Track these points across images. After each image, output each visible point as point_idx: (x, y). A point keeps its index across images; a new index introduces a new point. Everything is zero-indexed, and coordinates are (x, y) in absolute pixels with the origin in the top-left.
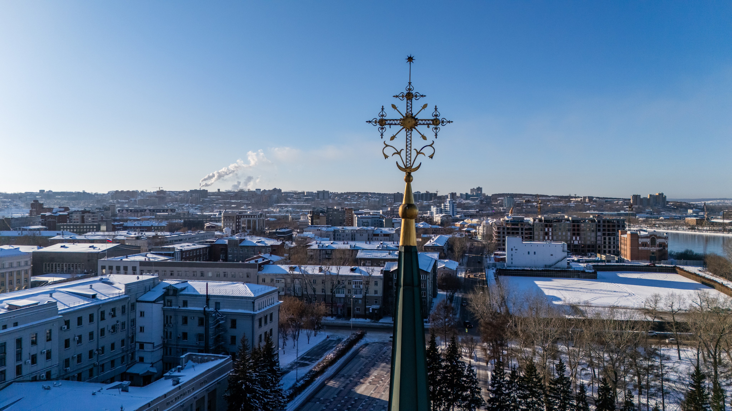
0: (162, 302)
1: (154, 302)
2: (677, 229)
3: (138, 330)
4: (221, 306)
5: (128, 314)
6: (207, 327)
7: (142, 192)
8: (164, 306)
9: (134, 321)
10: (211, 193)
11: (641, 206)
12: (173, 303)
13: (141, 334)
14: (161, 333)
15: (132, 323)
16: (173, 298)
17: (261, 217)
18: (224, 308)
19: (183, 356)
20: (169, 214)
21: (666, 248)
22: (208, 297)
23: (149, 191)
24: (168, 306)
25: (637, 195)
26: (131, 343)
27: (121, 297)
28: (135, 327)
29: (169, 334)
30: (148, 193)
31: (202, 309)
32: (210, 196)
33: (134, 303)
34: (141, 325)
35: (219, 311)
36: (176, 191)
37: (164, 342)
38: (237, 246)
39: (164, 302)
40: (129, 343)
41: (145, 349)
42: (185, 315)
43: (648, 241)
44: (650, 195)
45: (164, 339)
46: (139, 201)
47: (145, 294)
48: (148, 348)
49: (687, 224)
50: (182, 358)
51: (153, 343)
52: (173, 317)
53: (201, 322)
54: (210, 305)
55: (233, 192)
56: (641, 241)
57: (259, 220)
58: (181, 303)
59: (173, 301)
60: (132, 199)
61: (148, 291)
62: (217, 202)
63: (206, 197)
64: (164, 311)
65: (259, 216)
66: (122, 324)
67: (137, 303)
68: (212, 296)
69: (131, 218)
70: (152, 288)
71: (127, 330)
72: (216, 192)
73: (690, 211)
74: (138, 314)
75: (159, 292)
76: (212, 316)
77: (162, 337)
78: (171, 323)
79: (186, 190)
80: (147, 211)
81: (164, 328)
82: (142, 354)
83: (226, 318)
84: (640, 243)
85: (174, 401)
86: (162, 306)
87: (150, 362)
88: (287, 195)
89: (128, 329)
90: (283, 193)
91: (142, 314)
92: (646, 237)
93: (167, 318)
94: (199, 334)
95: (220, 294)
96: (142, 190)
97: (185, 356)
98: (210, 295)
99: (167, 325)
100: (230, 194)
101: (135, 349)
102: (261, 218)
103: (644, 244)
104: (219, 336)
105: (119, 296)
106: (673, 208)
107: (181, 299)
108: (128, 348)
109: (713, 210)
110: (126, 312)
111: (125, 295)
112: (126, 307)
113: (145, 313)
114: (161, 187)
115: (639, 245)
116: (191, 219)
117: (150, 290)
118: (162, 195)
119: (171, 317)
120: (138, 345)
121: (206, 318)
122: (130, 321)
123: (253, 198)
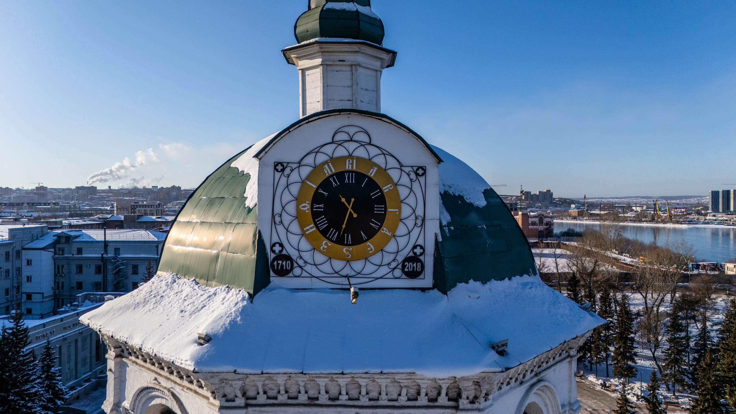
0: (53, 250)
1: (43, 249)
2: (562, 219)
3: (25, 279)
4: (121, 252)
5: (13, 262)
6: (105, 275)
7: (18, 189)
8: (55, 255)
9: (19, 270)
10: (101, 190)
11: (531, 202)
12: (65, 251)
13: (29, 284)
14: (52, 284)
15: (18, 272)
16: (66, 247)
17: (159, 207)
18: (124, 253)
19: (80, 295)
20: (51, 207)
21: (552, 227)
22: (106, 244)
23: (26, 188)
24: (59, 255)
25: (528, 192)
26: (16, 294)
27: (4, 242)
28: (21, 276)
29: (60, 285)
30: (25, 190)
31: (100, 256)
32: (99, 193)
33: (20, 250)
34: (29, 274)
35: (119, 256)
36: (59, 188)
37: (55, 292)
38: (134, 221)
39: (55, 250)
40: (15, 293)
41: (33, 300)
42: (79, 263)
43: (536, 220)
44: (540, 192)
45: (55, 290)
46: (14, 198)
47: (32, 242)
48: (36, 298)
49: (570, 216)
50: (79, 296)
51: (43, 293)
52: (65, 266)
53: (98, 270)
54: (108, 252)
55: (125, 190)
56: (531, 220)
57: (157, 210)
58: (75, 251)
59: (65, 249)
60: (6, 196)
61: (35, 240)
62: (107, 199)
63: (95, 194)
64: (54, 260)
65: (157, 206)
66: (6, 272)
67: (23, 251)
68: (111, 241)
69: (5, 210)
70: (41, 237)
71: (11, 279)
72: (106, 190)
73: (573, 206)
74: (24, 263)
75: (49, 240)
76: (110, 262)
77: (52, 288)
78: (62, 273)
79: (71, 188)
80: (25, 205)
81: (55, 278)
82: (29, 306)
83: (127, 263)
84: (530, 222)
85: (72, 327)
86: (52, 254)
87: (40, 314)
88: (187, 193)
89: (13, 277)
90: (182, 191)
91: (29, 262)
92: (535, 217)
93: (59, 268)
94: (96, 282)
95: (120, 240)
96: (17, 187)
97: (82, 295)
98: (108, 241)
99: (58, 275)
100: (123, 191)
101: (21, 301)
102: (159, 209)
103: (534, 224)
104: (118, 283)
105: (3, 241)
106: (558, 204)
107: (75, 247)
108: (13, 298)
109: (592, 206)
110: (11, 259)
111: (9, 240)
112: (11, 254)
113: (32, 262)
114: (40, 182)
115: (529, 224)
116: (79, 212)
117: (37, 239)
118: (41, 191)
119: (63, 266)
120: (24, 296)
121: (104, 265)
122: (14, 270)
123: (149, 194)
